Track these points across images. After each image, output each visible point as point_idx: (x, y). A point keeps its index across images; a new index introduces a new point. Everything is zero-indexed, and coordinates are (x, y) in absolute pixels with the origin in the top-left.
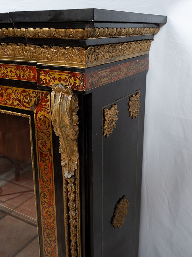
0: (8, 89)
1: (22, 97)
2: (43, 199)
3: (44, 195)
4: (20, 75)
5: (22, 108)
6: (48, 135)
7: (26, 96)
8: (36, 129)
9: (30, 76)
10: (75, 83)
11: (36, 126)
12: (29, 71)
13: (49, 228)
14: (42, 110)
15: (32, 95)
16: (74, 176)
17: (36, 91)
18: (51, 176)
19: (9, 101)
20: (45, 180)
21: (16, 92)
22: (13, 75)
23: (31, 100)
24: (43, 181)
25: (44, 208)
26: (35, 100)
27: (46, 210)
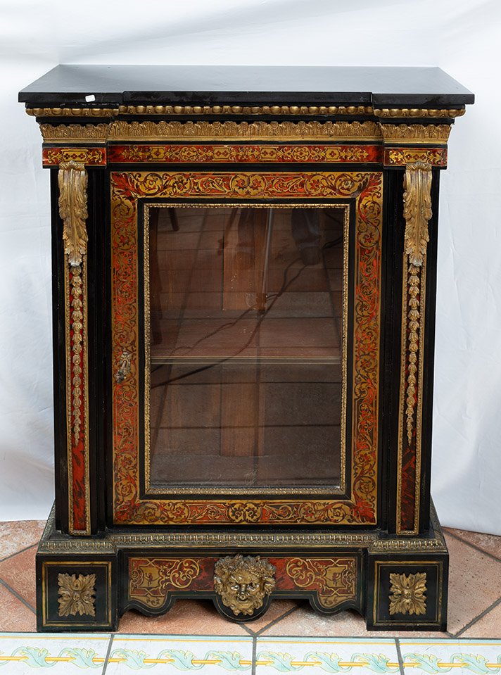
0: (315, 175)
1: (339, 182)
2: (360, 312)
3: (363, 306)
4: (346, 157)
5: (338, 196)
6: (376, 224)
7: (345, 181)
8: (357, 220)
9: (362, 156)
10: (435, 159)
11: (358, 216)
12: (360, 150)
13: (367, 353)
14: (370, 194)
15: (355, 178)
17: (363, 173)
18: (376, 276)
19: (315, 190)
20: (366, 284)
21: (330, 178)
22: (335, 157)
23: (354, 185)
24: (363, 287)
25: (360, 325)
26: (360, 184)
27: (363, 328)
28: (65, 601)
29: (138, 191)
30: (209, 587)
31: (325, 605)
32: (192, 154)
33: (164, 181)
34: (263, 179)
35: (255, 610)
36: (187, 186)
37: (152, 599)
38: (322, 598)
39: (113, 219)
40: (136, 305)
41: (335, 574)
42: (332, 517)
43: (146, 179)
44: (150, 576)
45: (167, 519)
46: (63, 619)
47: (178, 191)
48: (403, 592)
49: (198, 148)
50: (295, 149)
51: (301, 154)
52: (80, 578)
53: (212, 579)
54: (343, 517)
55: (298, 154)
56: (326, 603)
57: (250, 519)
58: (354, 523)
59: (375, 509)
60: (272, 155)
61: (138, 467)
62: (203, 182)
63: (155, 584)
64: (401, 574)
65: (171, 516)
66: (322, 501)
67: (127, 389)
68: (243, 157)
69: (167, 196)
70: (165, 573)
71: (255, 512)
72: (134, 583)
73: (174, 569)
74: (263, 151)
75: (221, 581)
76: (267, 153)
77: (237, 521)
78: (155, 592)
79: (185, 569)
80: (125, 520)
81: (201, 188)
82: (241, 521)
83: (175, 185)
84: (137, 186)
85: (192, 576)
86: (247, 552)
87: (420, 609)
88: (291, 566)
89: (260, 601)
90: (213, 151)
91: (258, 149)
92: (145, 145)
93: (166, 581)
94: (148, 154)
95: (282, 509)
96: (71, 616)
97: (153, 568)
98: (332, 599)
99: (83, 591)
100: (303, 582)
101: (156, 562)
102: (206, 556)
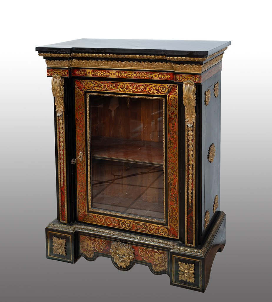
0: (150, 85)
1: (160, 88)
2: (170, 145)
3: (171, 142)
4: (161, 77)
5: (160, 94)
6: (176, 107)
7: (162, 88)
8: (168, 105)
9: (168, 77)
10: (196, 80)
11: (168, 103)
12: (167, 75)
13: (173, 163)
14: (173, 94)
15: (166, 87)
16: (193, 126)
17: (170, 85)
18: (176, 130)
19: (151, 91)
20: (172, 133)
21: (156, 86)
22: (157, 77)
23: (166, 90)
24: (171, 134)
25: (170, 151)
26: (169, 89)
27: (171, 152)
28: (55, 248)
29: (84, 88)
30: (109, 253)
31: (155, 270)
32: (102, 74)
33: (94, 84)
34: (130, 85)
35: (126, 266)
36: (102, 87)
37: (88, 254)
38: (154, 267)
39: (76, 98)
40: (84, 133)
41: (158, 257)
42: (160, 233)
43: (87, 83)
44: (88, 244)
45: (97, 222)
46: (54, 255)
47: (99, 88)
48: (184, 271)
49: (104, 71)
50: (141, 73)
51: (143, 75)
52: (60, 239)
53: (110, 250)
54: (165, 233)
55: (142, 75)
56: (155, 269)
57: (128, 227)
58: (169, 237)
59: (178, 232)
60: (132, 75)
61: (86, 199)
62: (107, 85)
63: (89, 248)
64: (184, 263)
65: (98, 221)
66: (156, 225)
67: (82, 167)
68: (120, 75)
69: (95, 90)
70: (93, 244)
71: (130, 225)
72: (82, 246)
73: (96, 243)
74: (128, 73)
75: (113, 252)
76: (130, 74)
77: (123, 228)
78: (90, 251)
79: (100, 244)
80: (82, 220)
81: (107, 88)
82: (124, 228)
83: (98, 86)
84: (84, 86)
85: (103, 247)
87: (192, 280)
88: (141, 250)
90: (109, 73)
91: (126, 73)
92: (85, 69)
93: (93, 247)
94: (86, 73)
95: (140, 225)
96: (57, 254)
97: (88, 241)
98: (158, 268)
99: (61, 245)
100: (146, 258)
101: (90, 239)
102: (108, 240)
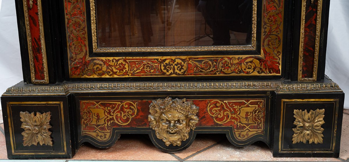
28: (27, 134)
30: (145, 124)
31: (239, 138)
35: (182, 142)
37: (100, 134)
38: (237, 133)
41: (247, 113)
42: (245, 69)
44: (98, 116)
45: (111, 73)
46: (27, 148)
48: (304, 125)
52: (38, 114)
53: (147, 118)
54: (254, 69)
56: (239, 136)
57: (178, 72)
58: (263, 74)
59: (280, 62)
61: (86, 29)
63: (102, 122)
64: (304, 110)
65: (115, 70)
66: (237, 56)
70: (109, 113)
71: (182, 66)
72: (85, 122)
73: (116, 109)
75: (155, 119)
77: (168, 73)
78: (103, 129)
79: (125, 110)
80: (79, 75)
82: (171, 74)
85: (132, 115)
86: (175, 95)
87: (318, 139)
88: (211, 106)
89: (186, 135)
93: (111, 119)
95: (204, 63)
96: (33, 146)
97: (99, 109)
98: (245, 133)
99: (41, 125)
100: (221, 120)
101: (102, 104)
102: (142, 99)
